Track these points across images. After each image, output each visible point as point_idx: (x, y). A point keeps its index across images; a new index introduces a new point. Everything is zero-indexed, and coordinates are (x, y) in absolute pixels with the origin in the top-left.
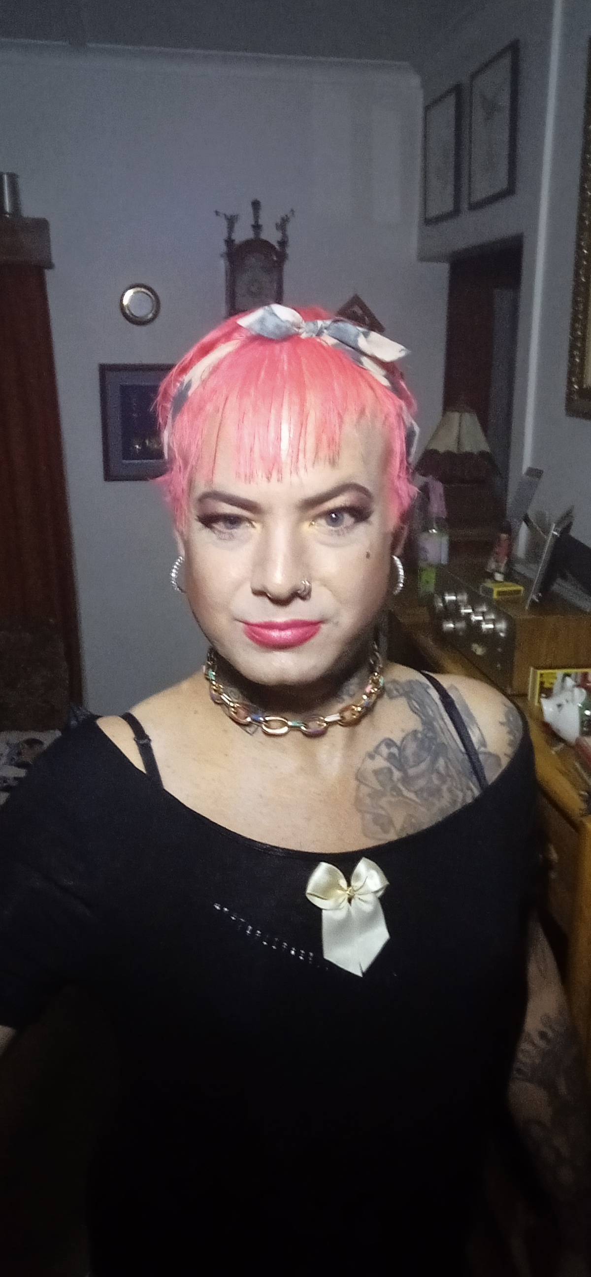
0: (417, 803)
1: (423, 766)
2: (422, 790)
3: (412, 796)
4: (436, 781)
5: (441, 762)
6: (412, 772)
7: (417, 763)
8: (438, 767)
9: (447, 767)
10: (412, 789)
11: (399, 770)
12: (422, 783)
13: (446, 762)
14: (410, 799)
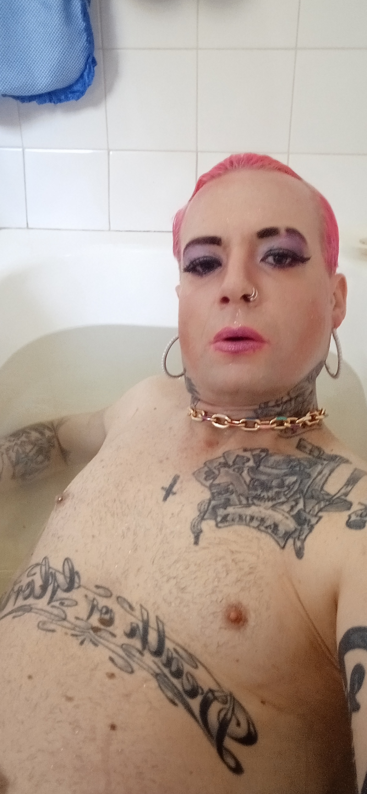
0: (245, 482)
1: (275, 471)
2: (258, 480)
3: (248, 479)
4: (274, 483)
5: (293, 479)
6: (261, 468)
7: (272, 467)
8: (286, 480)
9: (295, 483)
10: (252, 475)
11: (255, 462)
12: (263, 478)
13: (296, 481)
14: (243, 478)
